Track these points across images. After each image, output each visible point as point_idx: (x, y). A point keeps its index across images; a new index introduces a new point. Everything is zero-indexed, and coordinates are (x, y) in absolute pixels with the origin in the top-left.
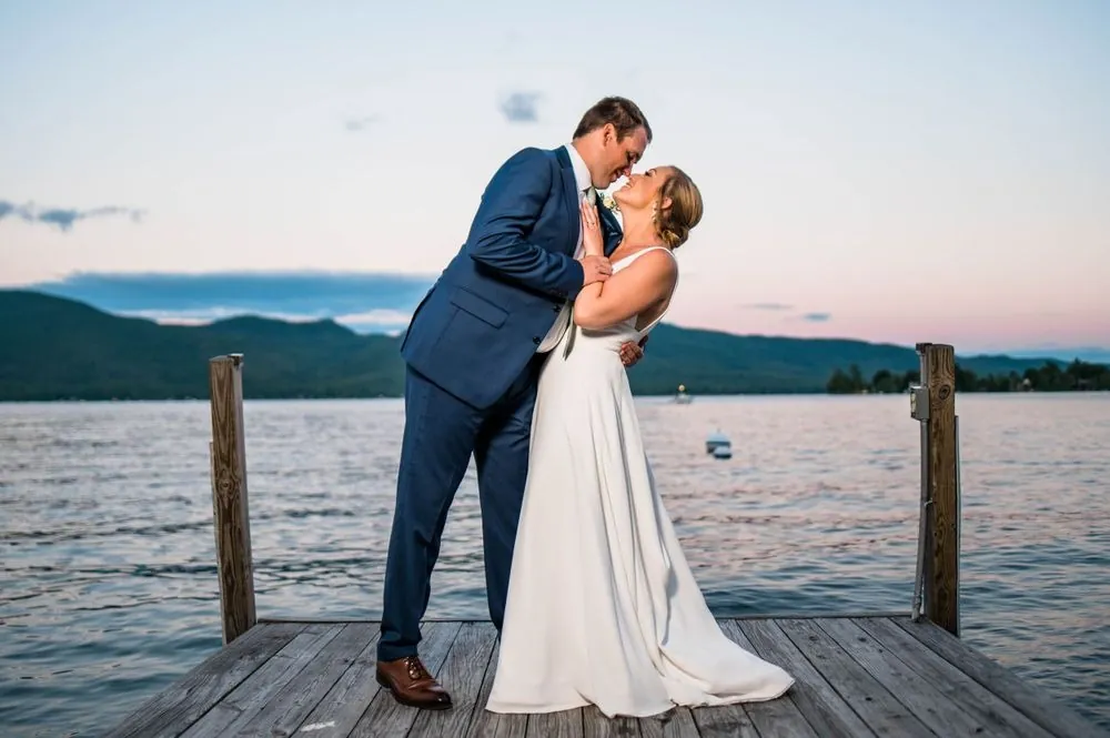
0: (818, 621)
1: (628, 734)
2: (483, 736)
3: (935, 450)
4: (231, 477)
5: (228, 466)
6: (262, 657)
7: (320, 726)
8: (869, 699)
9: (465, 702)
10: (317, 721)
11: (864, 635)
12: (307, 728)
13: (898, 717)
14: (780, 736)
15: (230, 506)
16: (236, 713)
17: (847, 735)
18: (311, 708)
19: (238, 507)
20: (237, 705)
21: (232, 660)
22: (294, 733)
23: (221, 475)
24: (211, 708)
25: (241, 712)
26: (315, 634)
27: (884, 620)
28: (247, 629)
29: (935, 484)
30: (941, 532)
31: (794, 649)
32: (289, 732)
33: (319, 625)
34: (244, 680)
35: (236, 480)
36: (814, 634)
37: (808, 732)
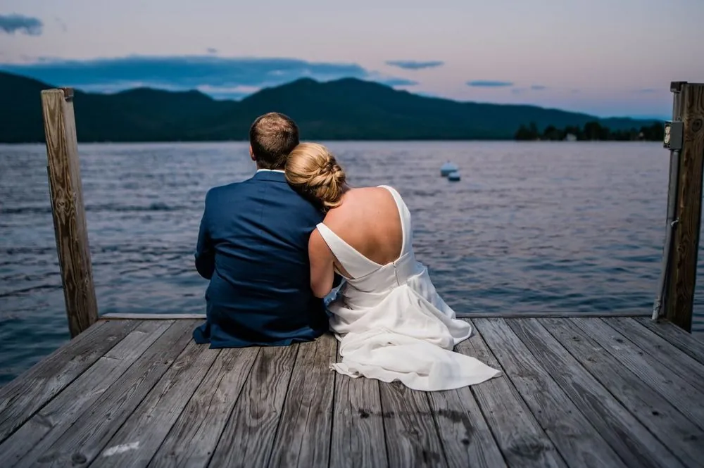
0: (574, 320)
1: (433, 462)
2: (286, 465)
3: (684, 177)
4: (66, 197)
5: (63, 186)
6: (93, 357)
7: (124, 448)
8: (655, 413)
9: (269, 415)
10: (121, 443)
11: (621, 337)
12: (110, 452)
13: (693, 438)
14: (588, 466)
15: (67, 221)
16: (46, 429)
17: (656, 466)
18: (121, 422)
19: (74, 222)
20: (51, 419)
21: (63, 362)
22: (96, 458)
23: (57, 195)
24: (24, 423)
25: (52, 427)
26: (146, 332)
27: (629, 320)
28: (88, 325)
29: (682, 206)
30: (684, 247)
31: (565, 351)
32: (89, 457)
33: (151, 322)
34: (68, 385)
35: (71, 200)
36: (576, 335)
37: (614, 458)
